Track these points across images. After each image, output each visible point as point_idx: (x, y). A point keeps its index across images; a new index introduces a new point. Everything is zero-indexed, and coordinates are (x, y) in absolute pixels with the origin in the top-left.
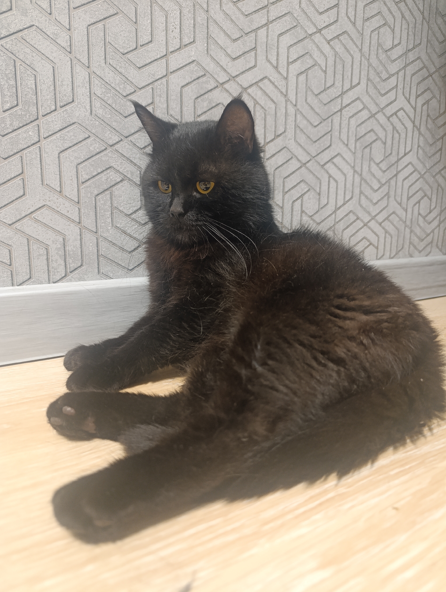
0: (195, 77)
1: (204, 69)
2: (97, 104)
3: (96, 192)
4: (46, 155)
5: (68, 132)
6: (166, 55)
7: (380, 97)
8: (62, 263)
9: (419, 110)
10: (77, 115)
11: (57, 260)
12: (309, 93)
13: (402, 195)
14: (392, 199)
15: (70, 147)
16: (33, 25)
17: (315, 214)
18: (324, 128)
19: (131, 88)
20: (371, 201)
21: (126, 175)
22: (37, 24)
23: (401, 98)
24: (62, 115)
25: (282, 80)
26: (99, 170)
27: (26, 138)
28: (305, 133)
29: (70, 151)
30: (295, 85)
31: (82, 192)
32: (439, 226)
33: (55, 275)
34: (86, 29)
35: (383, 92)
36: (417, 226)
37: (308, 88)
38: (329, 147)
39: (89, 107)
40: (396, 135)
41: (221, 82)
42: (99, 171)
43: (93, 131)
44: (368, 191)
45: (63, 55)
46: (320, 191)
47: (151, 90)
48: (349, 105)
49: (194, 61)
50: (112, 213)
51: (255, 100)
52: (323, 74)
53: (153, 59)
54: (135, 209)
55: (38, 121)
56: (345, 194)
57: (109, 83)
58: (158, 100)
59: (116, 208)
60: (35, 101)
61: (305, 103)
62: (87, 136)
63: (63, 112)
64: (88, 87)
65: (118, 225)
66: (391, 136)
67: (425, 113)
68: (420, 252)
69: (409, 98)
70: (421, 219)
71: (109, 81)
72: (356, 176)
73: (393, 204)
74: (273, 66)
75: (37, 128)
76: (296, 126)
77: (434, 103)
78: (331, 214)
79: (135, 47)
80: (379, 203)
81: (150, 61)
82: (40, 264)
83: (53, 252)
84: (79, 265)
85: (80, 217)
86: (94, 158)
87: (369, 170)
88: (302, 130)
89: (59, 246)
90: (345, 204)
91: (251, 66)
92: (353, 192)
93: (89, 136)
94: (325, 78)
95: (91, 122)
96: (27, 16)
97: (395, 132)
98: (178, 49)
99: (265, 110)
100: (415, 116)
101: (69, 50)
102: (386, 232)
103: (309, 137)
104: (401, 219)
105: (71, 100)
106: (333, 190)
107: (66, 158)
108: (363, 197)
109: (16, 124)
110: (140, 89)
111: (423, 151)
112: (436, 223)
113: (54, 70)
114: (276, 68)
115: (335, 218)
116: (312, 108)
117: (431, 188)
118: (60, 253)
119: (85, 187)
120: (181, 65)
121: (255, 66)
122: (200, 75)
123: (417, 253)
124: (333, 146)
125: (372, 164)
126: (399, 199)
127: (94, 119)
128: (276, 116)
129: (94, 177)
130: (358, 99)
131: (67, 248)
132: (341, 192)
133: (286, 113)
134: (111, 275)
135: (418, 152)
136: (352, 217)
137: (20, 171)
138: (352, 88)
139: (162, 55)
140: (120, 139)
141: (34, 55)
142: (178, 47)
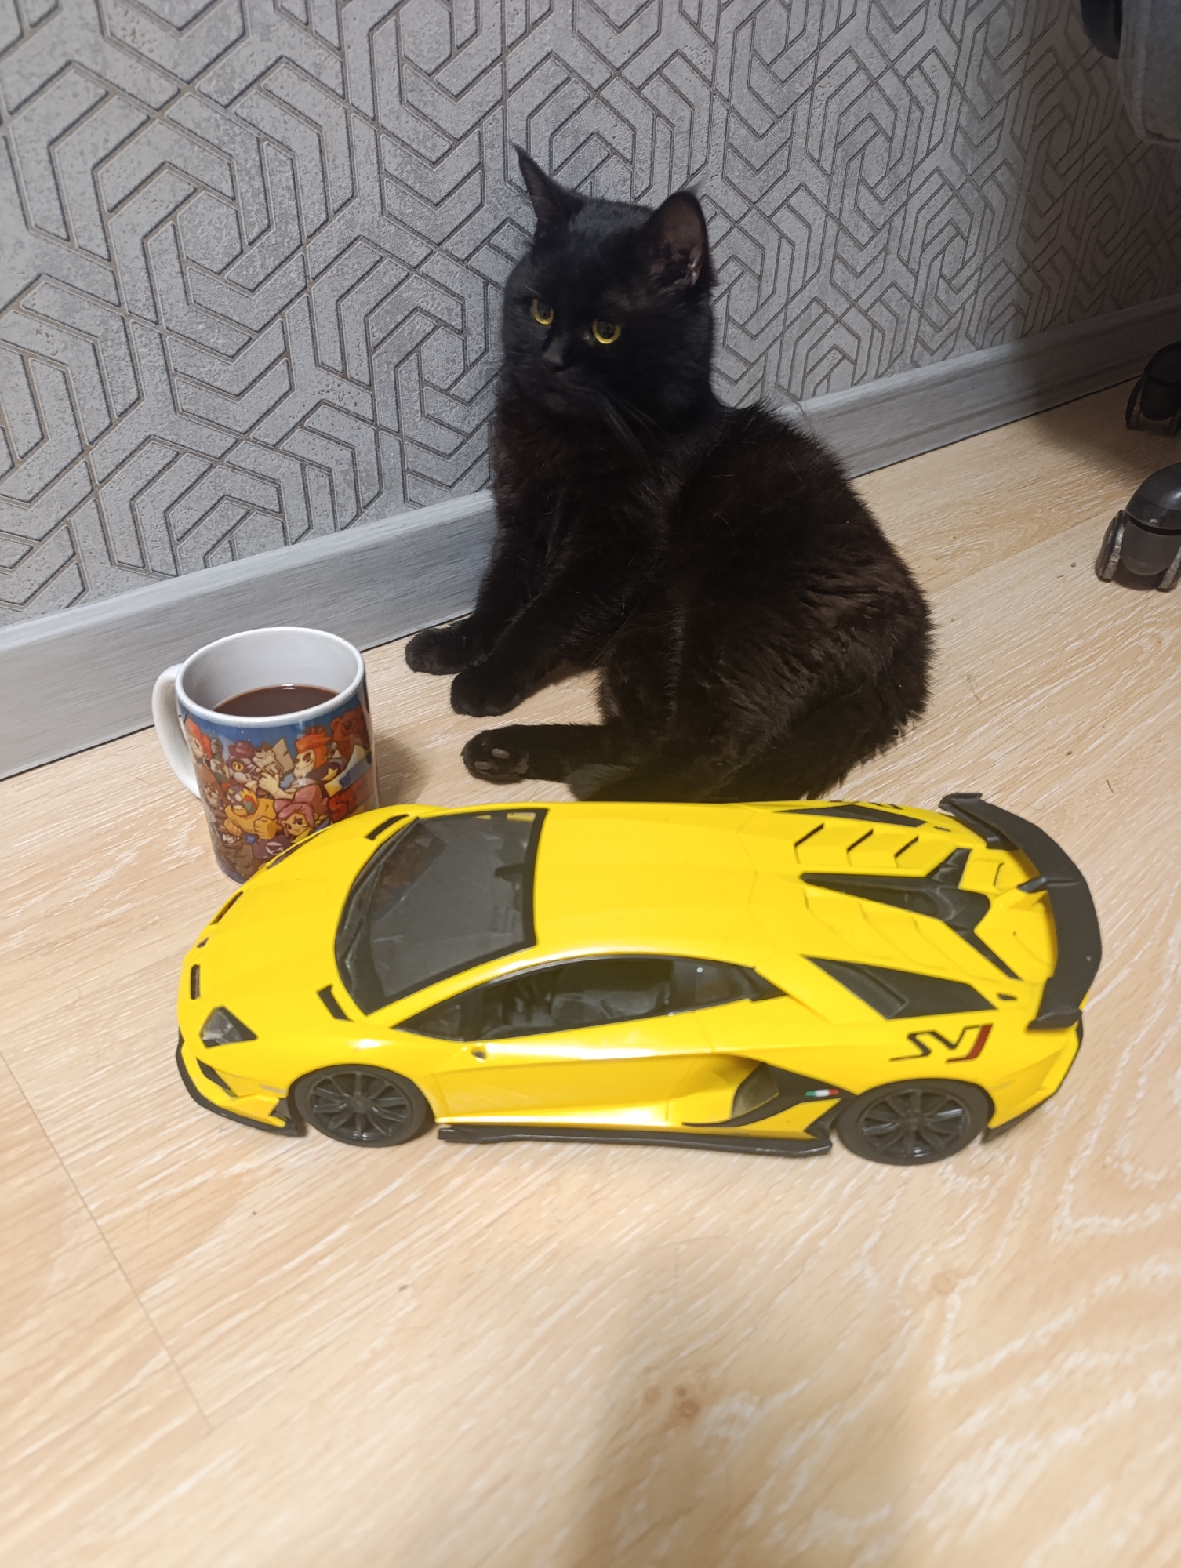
0: (550, 88)
1: (567, 66)
2: (391, 189)
3: (395, 360)
4: (319, 310)
5: (349, 257)
6: (501, 55)
7: (892, 35)
8: (352, 493)
9: (967, 44)
10: (361, 221)
11: (344, 491)
12: (756, 63)
13: (911, 244)
14: (893, 256)
15: (353, 286)
16: (281, 57)
17: (750, 319)
18: (779, 134)
19: (443, 143)
20: (852, 270)
21: (440, 316)
22: (287, 54)
23: (935, 25)
24: (338, 227)
25: (707, 49)
26: (400, 318)
27: (286, 286)
28: (741, 157)
29: (353, 294)
30: (730, 54)
31: (375, 363)
32: (976, 292)
33: (342, 516)
34: (366, 39)
35: (898, 22)
36: (934, 303)
37: (754, 54)
38: (785, 174)
39: (379, 201)
40: (916, 114)
41: (596, 86)
42: (399, 321)
43: (387, 247)
44: (848, 251)
45: (333, 104)
46: (762, 271)
47: (476, 139)
48: (830, 69)
49: (549, 53)
50: (421, 393)
51: (654, 108)
52: (784, 13)
53: (480, 70)
54: (455, 377)
55: (302, 248)
56: (806, 267)
57: (407, 141)
58: (489, 157)
59: (427, 382)
60: (295, 213)
61: (745, 91)
62: (377, 258)
63: (339, 221)
64: (375, 161)
65: (431, 413)
66: (905, 119)
67: (979, 49)
68: (933, 353)
69: (951, 21)
70: (943, 285)
71: (409, 138)
72: (830, 223)
73: (894, 265)
74: (691, 23)
75: (301, 264)
76: (728, 145)
77: (1001, 19)
78: (779, 313)
79: (448, 53)
80: (867, 271)
81: (474, 75)
82: (321, 501)
83: (338, 478)
84: (376, 492)
85: (374, 410)
86: (390, 299)
87: (855, 204)
88: (736, 151)
89: (347, 467)
90: (805, 287)
91: (651, 35)
92: (820, 260)
93: (382, 257)
94: (789, 21)
95: (384, 229)
96: (269, 40)
97: (914, 107)
98: (522, 35)
99: (672, 125)
100: (957, 60)
101: (340, 92)
102: (875, 326)
103: (748, 162)
104: (904, 294)
105: (350, 195)
106: (784, 263)
107: (349, 307)
108: (838, 265)
109: (271, 263)
110: (459, 140)
111: (965, 135)
112: (971, 287)
113: (319, 141)
114: (696, 26)
115: (785, 319)
116: (758, 97)
117: (971, 214)
118: (348, 477)
119: (378, 356)
120: (528, 70)
121: (658, 33)
122: (560, 82)
123: (927, 355)
124: (792, 172)
125: (863, 190)
126: (905, 255)
127: (387, 223)
128: (691, 134)
129: (391, 332)
130: (849, 51)
131: (359, 468)
132: (799, 264)
133: (711, 120)
134: (422, 500)
135: (954, 141)
136: (816, 310)
137: (282, 350)
138: (839, 28)
139: (494, 57)
140: (429, 252)
141: (287, 117)
142: (521, 32)
